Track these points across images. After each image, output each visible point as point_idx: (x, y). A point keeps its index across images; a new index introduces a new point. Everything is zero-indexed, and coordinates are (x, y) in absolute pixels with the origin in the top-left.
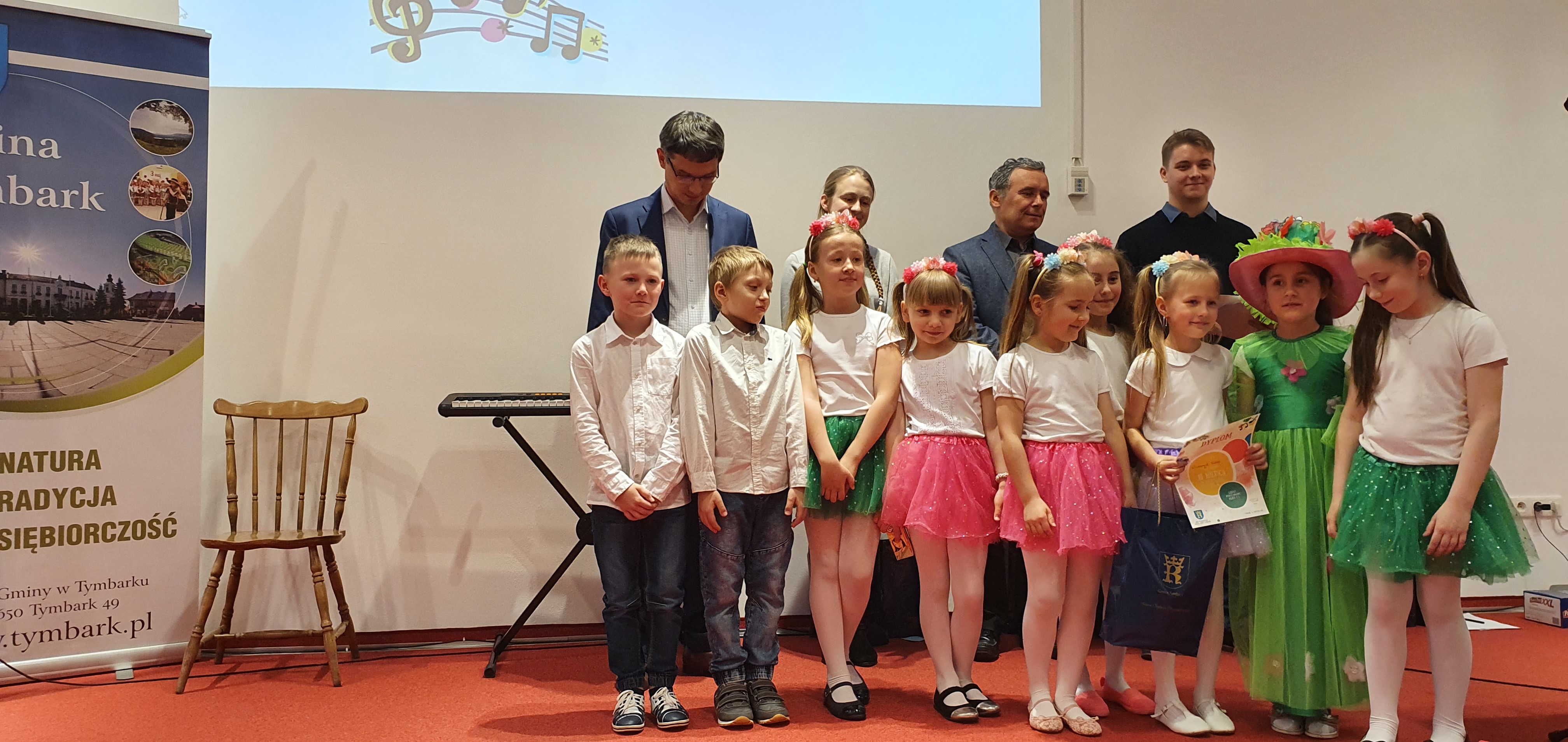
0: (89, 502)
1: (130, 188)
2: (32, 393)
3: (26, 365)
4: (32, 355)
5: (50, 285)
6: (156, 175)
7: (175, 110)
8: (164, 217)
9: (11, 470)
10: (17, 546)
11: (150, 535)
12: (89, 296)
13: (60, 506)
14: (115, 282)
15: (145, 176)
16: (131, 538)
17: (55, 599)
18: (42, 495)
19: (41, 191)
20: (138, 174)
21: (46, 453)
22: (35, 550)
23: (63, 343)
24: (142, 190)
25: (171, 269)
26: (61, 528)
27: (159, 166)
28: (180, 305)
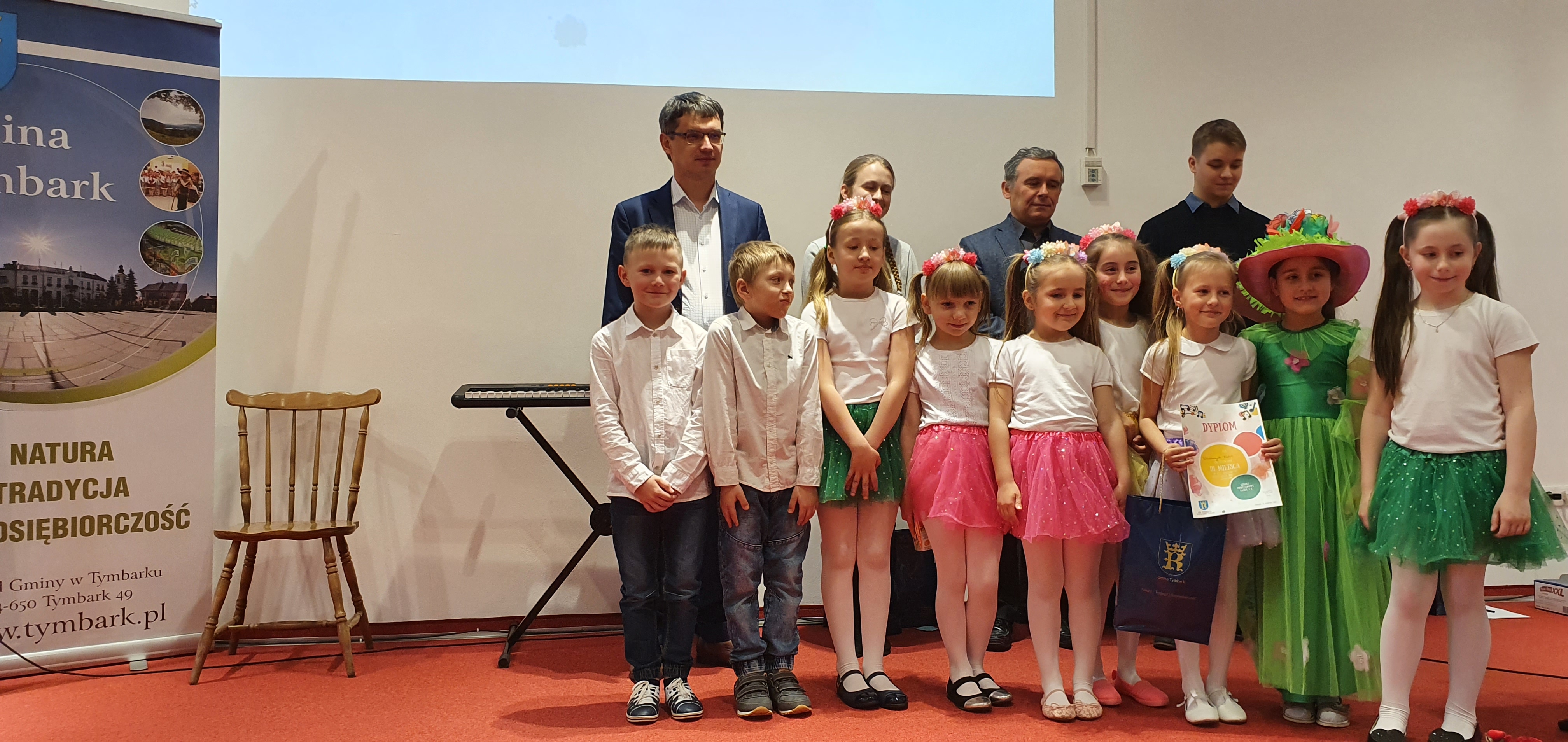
0: (101, 493)
1: (141, 178)
2: (45, 384)
3: (38, 356)
4: (42, 346)
5: (60, 276)
6: (167, 165)
7: (185, 100)
8: (175, 207)
9: (23, 462)
10: (30, 538)
11: (163, 526)
13: (73, 497)
14: (126, 272)
15: (156, 167)
16: (145, 529)
17: (68, 590)
18: (55, 486)
19: (51, 182)
20: (149, 165)
21: (59, 445)
22: (48, 541)
23: (74, 334)
24: (153, 181)
25: (183, 260)
26: (74, 519)
27: (170, 156)
28: (192, 296)
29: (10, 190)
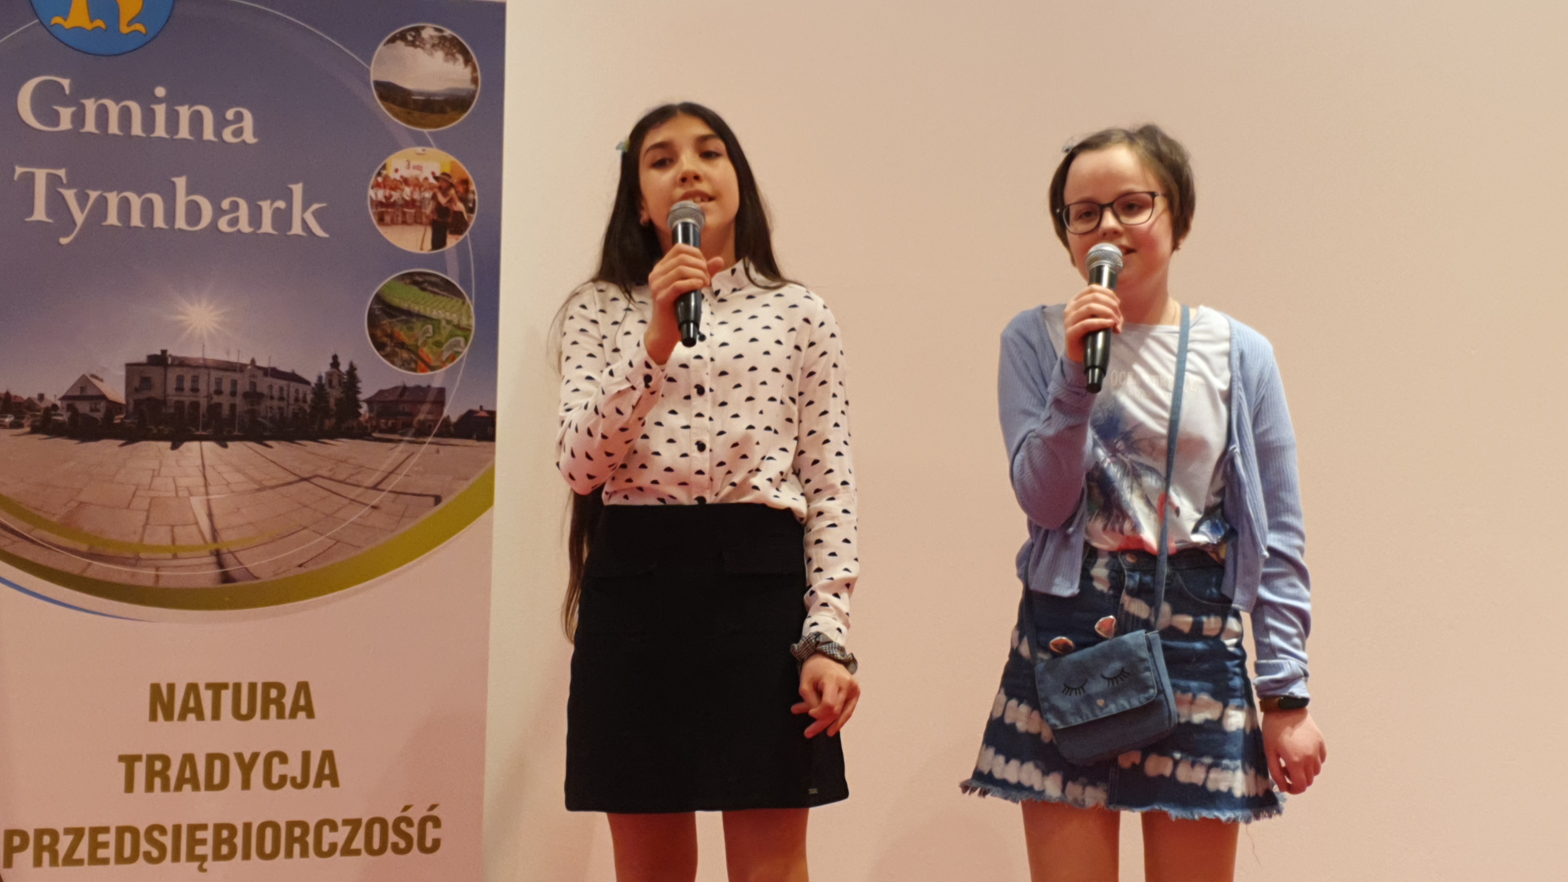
0: (294, 779)
1: (371, 193)
2: (206, 573)
3: (197, 523)
4: (205, 502)
5: (236, 376)
6: (415, 167)
7: (447, 44)
8: (428, 244)
9: (169, 715)
10: (176, 858)
11: (396, 849)
12: (301, 396)
13: (246, 784)
14: (344, 368)
15: (397, 170)
16: (363, 852)
18: (218, 764)
19: (225, 204)
20: (384, 167)
21: (225, 686)
23: (256, 482)
24: (391, 196)
26: (247, 826)
27: (419, 149)
28: (453, 411)
29: (159, 221)
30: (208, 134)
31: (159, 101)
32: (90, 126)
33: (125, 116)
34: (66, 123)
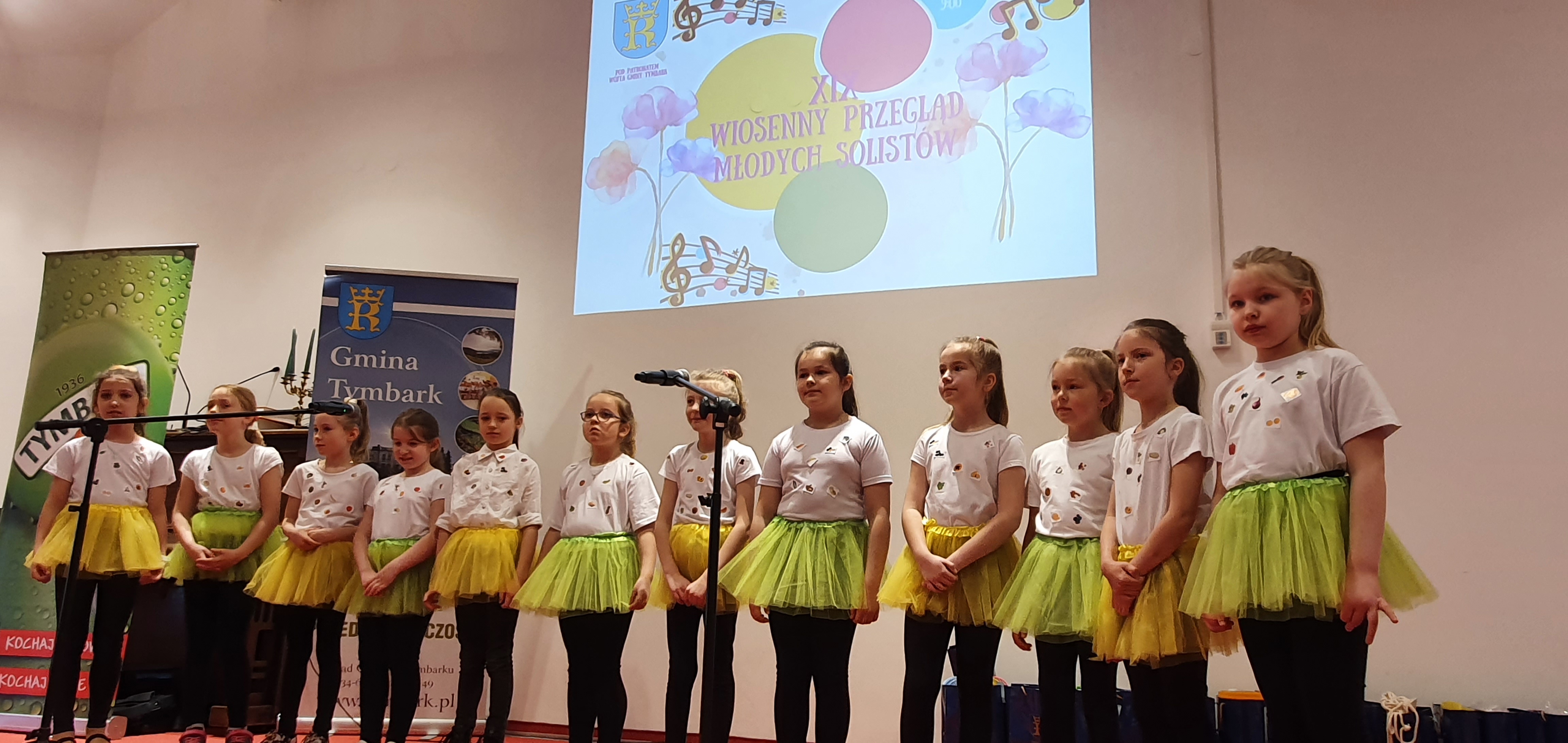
1: (460, 388)
6: (476, 378)
7: (491, 333)
15: (469, 379)
16: (444, 637)
19: (405, 392)
20: (465, 378)
24: (467, 389)
27: (478, 372)
29: (380, 398)
30: (400, 367)
31: (383, 355)
32: (357, 364)
33: (370, 360)
34: (348, 363)
